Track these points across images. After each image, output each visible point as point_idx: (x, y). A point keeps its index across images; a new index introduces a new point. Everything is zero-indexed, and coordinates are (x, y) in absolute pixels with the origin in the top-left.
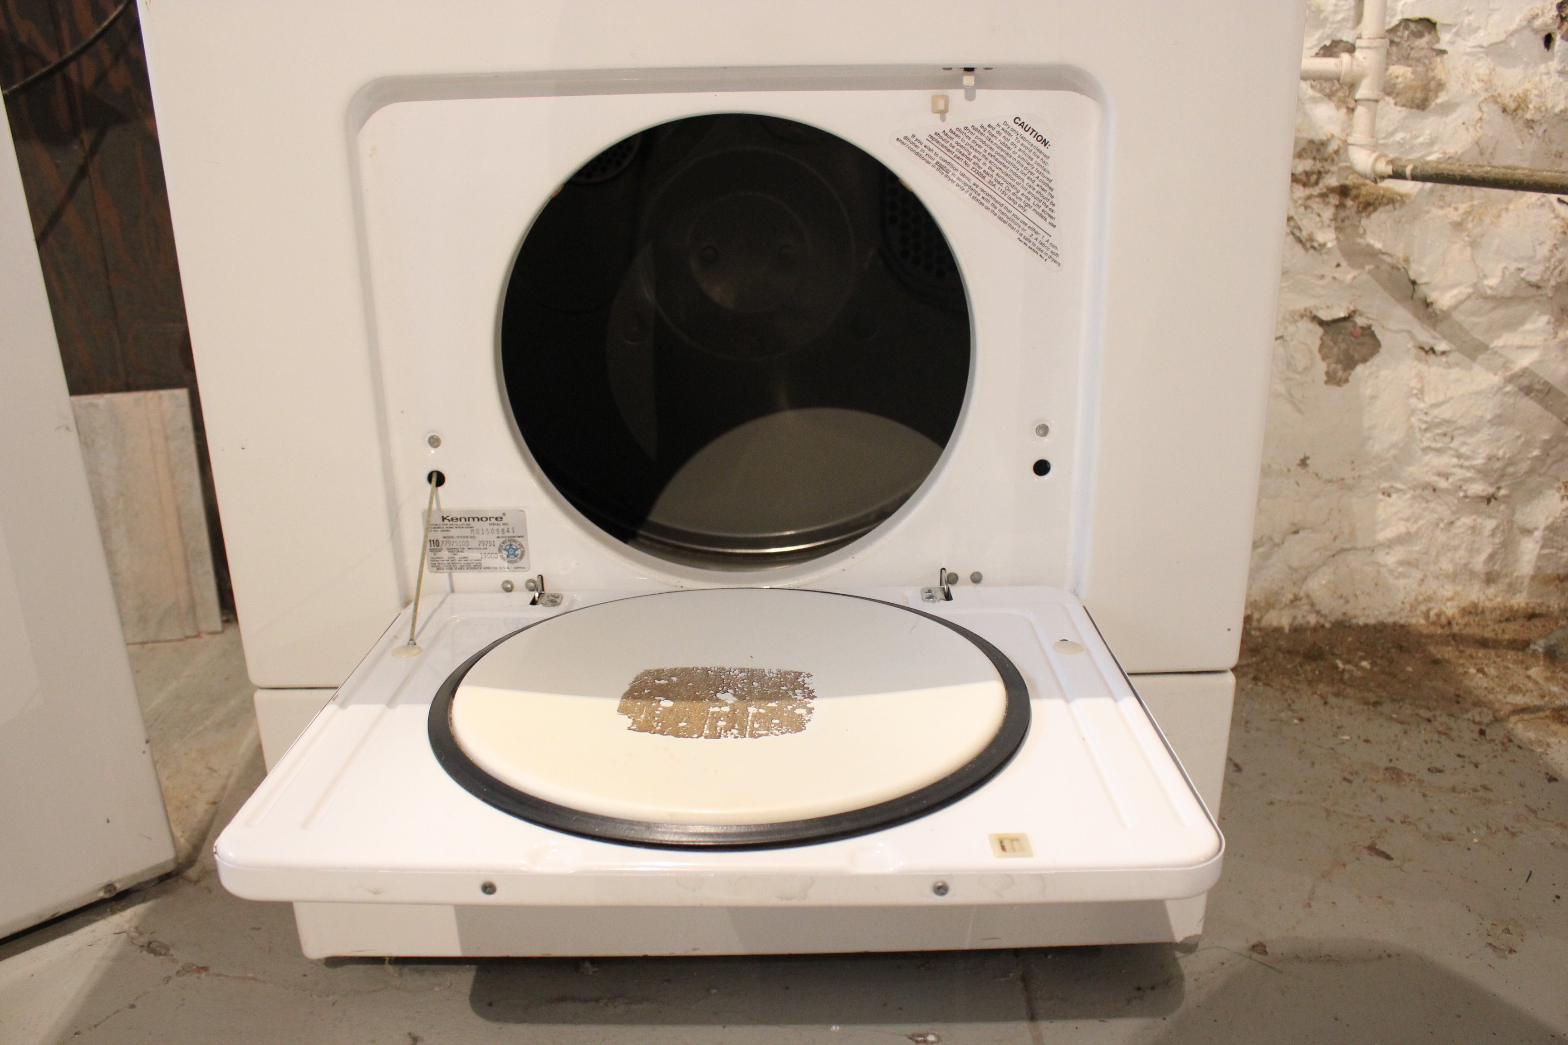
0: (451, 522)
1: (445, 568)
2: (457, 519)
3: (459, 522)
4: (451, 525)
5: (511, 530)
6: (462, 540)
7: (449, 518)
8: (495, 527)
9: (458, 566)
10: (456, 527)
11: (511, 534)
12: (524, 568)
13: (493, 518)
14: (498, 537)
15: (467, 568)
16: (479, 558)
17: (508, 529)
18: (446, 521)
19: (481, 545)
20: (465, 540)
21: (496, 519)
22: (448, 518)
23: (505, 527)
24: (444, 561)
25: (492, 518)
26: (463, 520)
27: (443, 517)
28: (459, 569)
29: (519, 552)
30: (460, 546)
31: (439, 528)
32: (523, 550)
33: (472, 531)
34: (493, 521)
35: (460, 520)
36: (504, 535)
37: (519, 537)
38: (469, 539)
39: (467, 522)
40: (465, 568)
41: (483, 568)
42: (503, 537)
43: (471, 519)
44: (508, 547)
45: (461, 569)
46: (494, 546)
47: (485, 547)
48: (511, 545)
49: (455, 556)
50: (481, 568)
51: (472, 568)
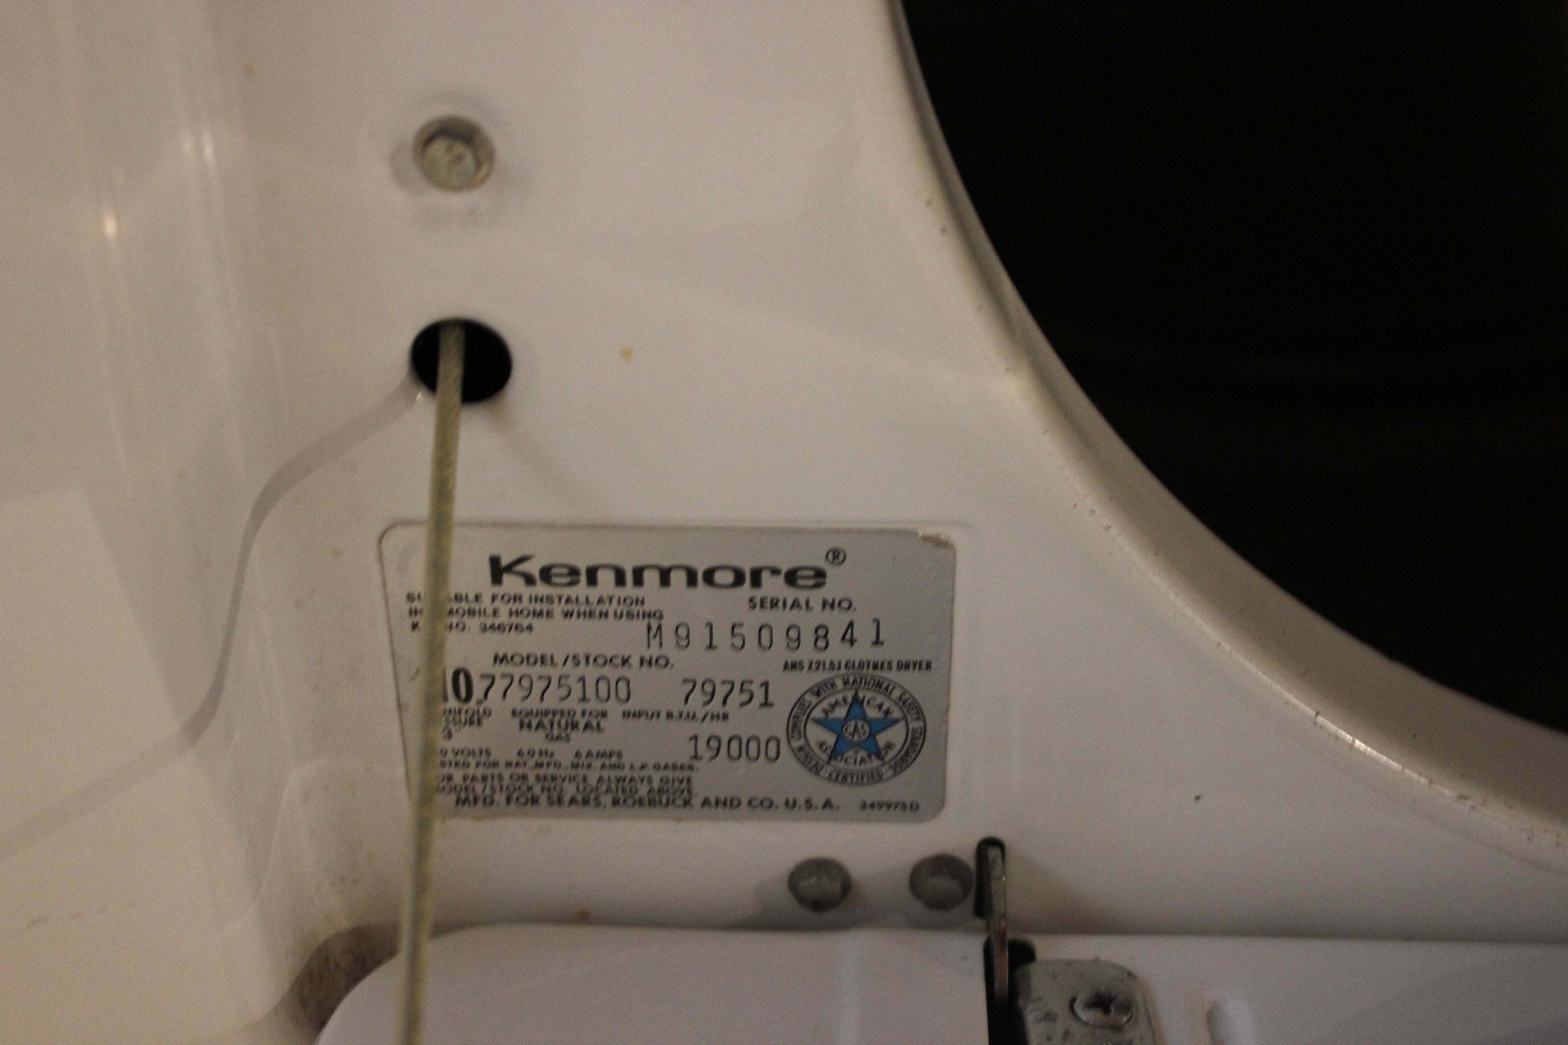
0: (541, 589)
1: (500, 798)
2: (574, 572)
3: (581, 589)
4: (539, 599)
5: (864, 633)
6: (592, 673)
7: (533, 568)
8: (780, 619)
9: (570, 790)
10: (567, 614)
11: (863, 651)
12: (914, 807)
13: (775, 571)
14: (792, 666)
15: (615, 802)
16: (684, 758)
17: (851, 625)
18: (511, 584)
19: (697, 698)
20: (613, 673)
21: (792, 577)
22: (522, 567)
23: (836, 622)
24: (495, 764)
25: (765, 576)
26: (606, 578)
27: (495, 561)
28: (573, 801)
29: (895, 735)
30: (584, 699)
31: (471, 613)
32: (915, 725)
33: (655, 633)
34: (773, 586)
35: (592, 580)
36: (826, 657)
37: (905, 666)
38: (633, 672)
39: (629, 590)
40: (607, 799)
41: (697, 801)
42: (818, 666)
43: (651, 578)
44: (841, 712)
45: (586, 802)
46: (766, 704)
47: (716, 706)
48: (857, 701)
49: (552, 747)
50: (687, 803)
51: (641, 802)
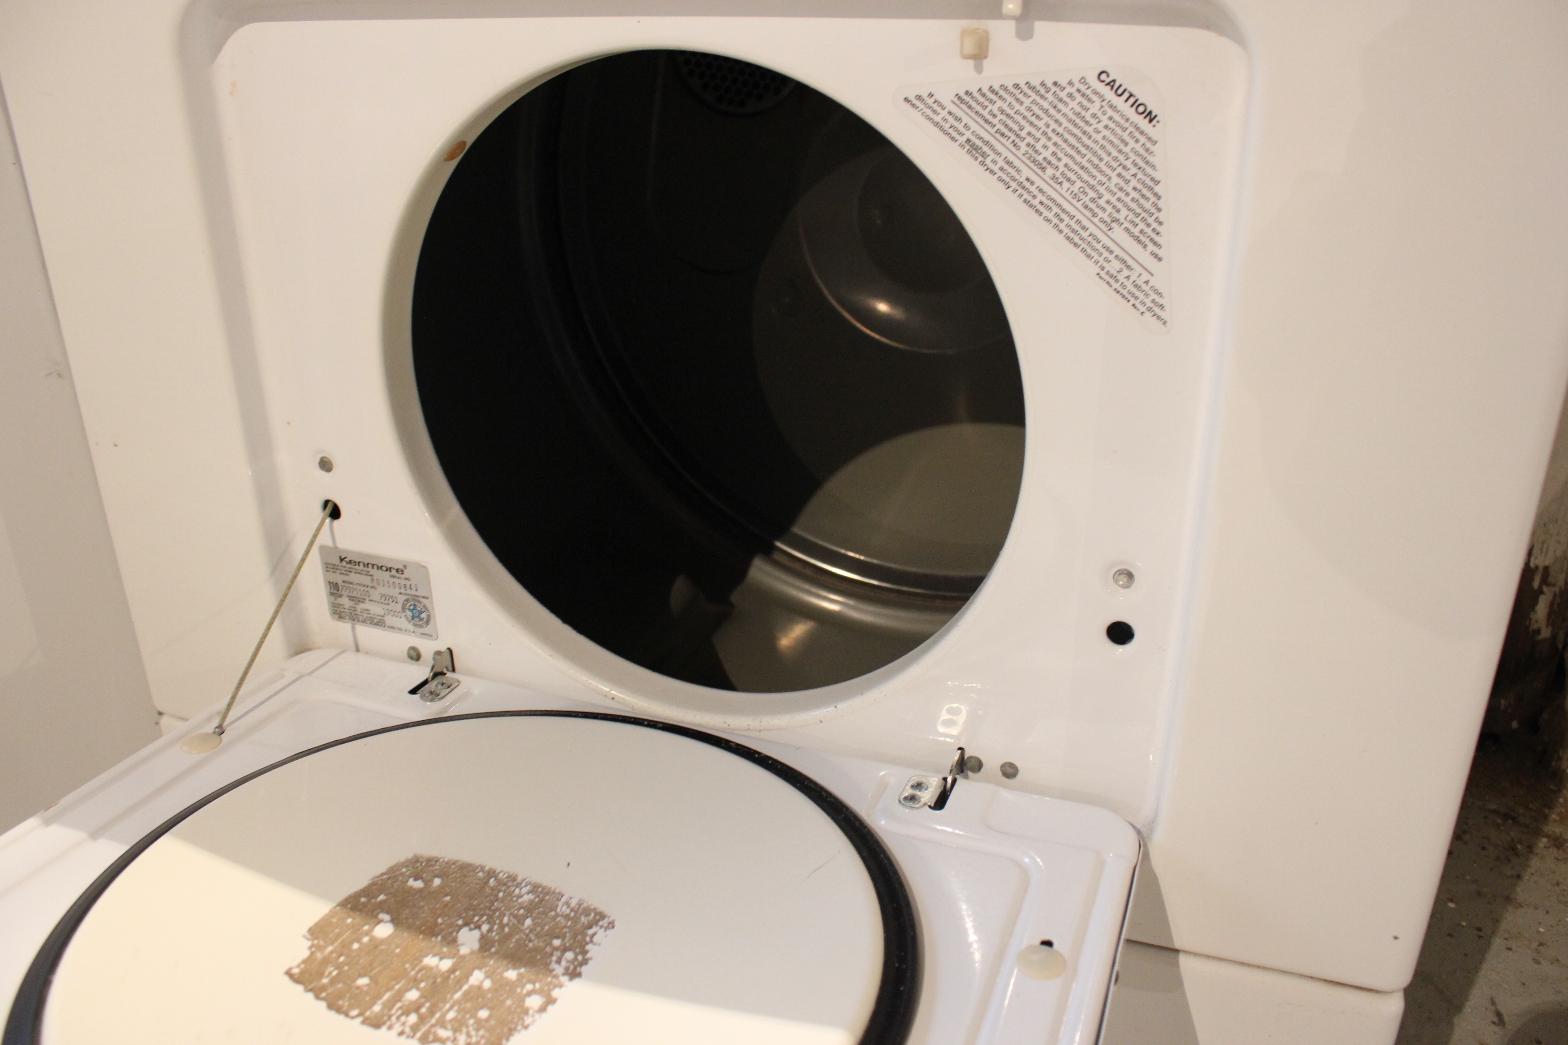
0: (349, 566)
1: (347, 617)
2: (355, 562)
3: (357, 567)
4: (349, 568)
5: (413, 587)
6: (362, 589)
7: (348, 560)
8: (397, 581)
9: (361, 618)
10: (356, 573)
11: (413, 592)
12: (431, 636)
13: (394, 569)
14: (400, 593)
15: (370, 623)
16: (382, 614)
17: (410, 585)
18: (344, 563)
19: (383, 599)
20: (366, 589)
21: (397, 570)
22: (345, 559)
23: (408, 583)
24: (345, 609)
25: (392, 569)
26: (361, 564)
27: (340, 557)
28: (362, 622)
29: (424, 615)
30: (361, 595)
31: (337, 569)
32: (428, 613)
33: (373, 580)
34: (394, 572)
35: (359, 565)
36: (406, 592)
37: (423, 597)
38: (369, 589)
39: (366, 569)
40: (368, 622)
41: (387, 626)
42: (405, 594)
43: (370, 566)
44: (412, 607)
45: (364, 622)
46: (396, 603)
47: (386, 601)
48: (415, 605)
49: (356, 606)
50: (384, 626)
51: (375, 624)
